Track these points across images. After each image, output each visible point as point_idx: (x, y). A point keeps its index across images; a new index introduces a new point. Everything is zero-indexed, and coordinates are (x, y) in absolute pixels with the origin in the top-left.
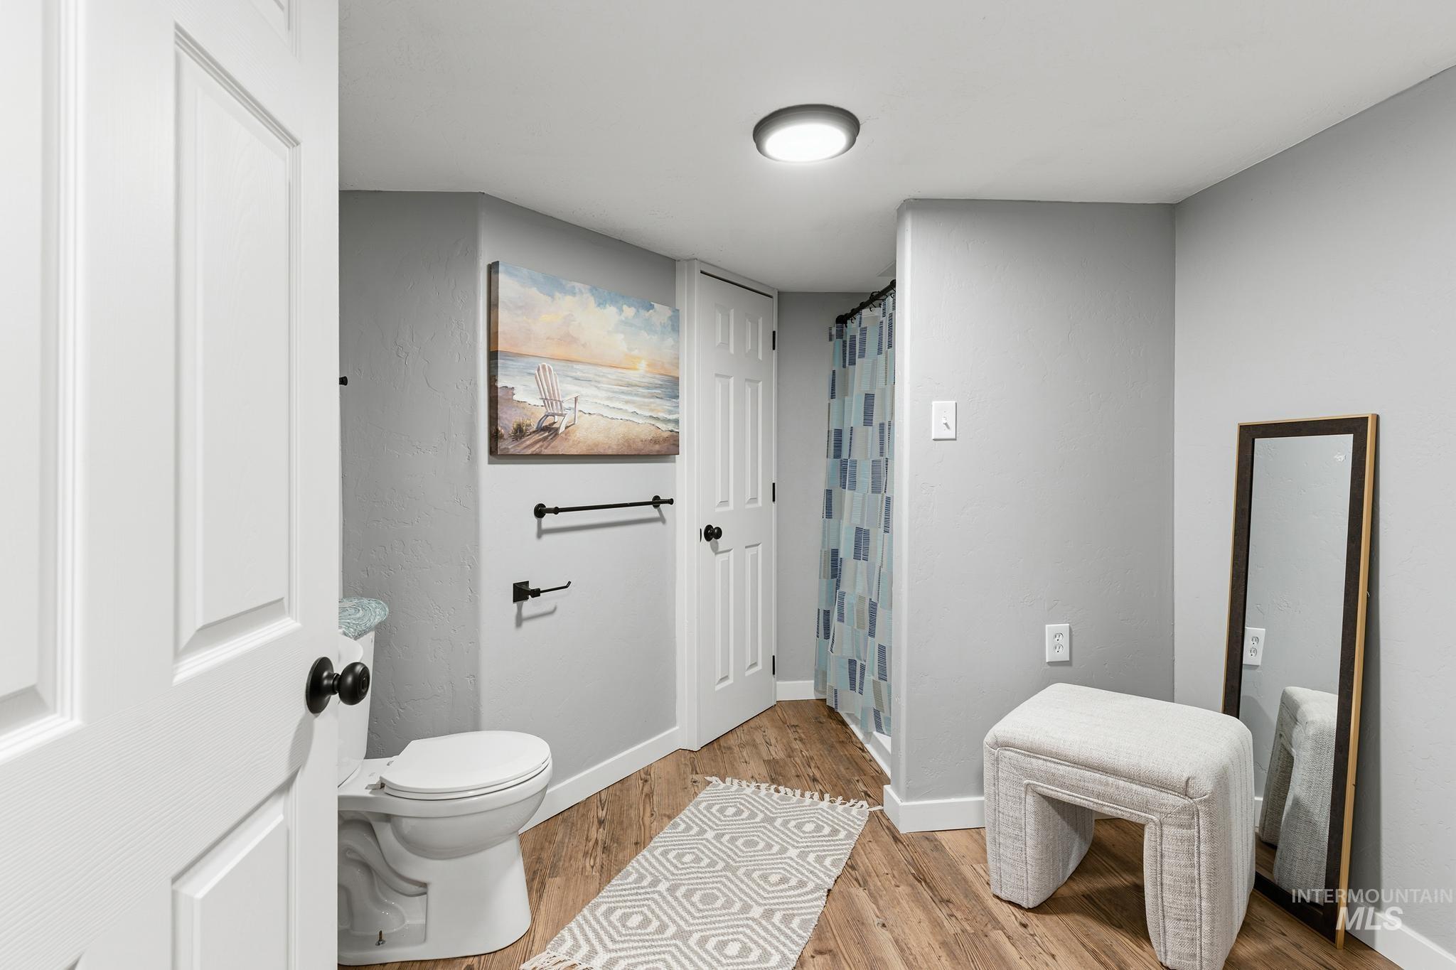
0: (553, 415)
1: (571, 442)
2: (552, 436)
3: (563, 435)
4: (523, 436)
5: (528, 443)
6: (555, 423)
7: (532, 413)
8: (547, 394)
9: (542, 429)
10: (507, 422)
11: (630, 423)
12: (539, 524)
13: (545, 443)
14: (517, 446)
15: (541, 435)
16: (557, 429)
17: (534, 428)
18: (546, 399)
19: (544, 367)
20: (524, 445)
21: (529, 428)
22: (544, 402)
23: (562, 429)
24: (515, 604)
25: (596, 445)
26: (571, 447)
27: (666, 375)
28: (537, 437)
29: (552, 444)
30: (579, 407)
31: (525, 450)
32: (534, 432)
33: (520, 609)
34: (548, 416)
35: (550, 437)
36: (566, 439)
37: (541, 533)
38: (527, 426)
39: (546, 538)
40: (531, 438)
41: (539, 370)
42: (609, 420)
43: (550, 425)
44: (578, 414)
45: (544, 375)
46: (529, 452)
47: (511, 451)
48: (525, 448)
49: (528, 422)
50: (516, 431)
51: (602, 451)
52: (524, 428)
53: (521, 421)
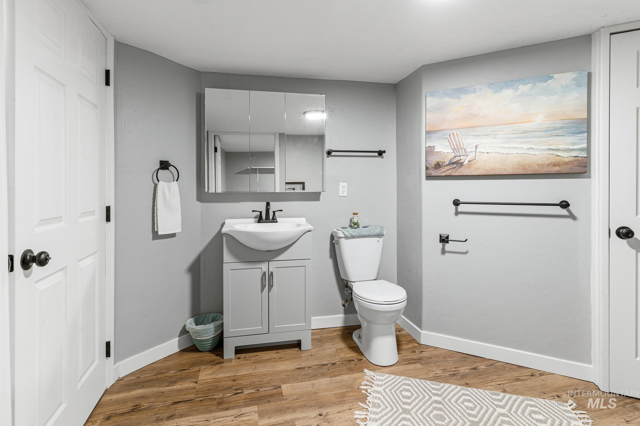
0: (460, 156)
1: (473, 168)
2: (459, 166)
3: (467, 166)
4: (440, 167)
5: (443, 170)
6: (460, 160)
7: (446, 156)
8: (455, 146)
9: (451, 164)
10: (431, 162)
11: (526, 155)
12: (456, 209)
13: (454, 170)
14: (437, 172)
15: (451, 166)
16: (462, 163)
17: (447, 163)
18: (455, 149)
19: (453, 134)
20: (441, 171)
21: (443, 163)
22: (453, 150)
23: (466, 162)
24: (441, 244)
25: (494, 170)
26: (472, 171)
27: (567, 119)
28: (449, 167)
29: (459, 171)
30: (478, 150)
31: (442, 174)
32: (447, 165)
33: (444, 247)
34: (456, 157)
35: (458, 167)
36: (469, 167)
37: (457, 213)
38: (442, 162)
39: (460, 216)
40: (445, 168)
41: (450, 135)
42: (506, 155)
43: (457, 161)
44: (477, 154)
45: (454, 138)
46: (444, 174)
47: (433, 175)
48: (441, 173)
49: (443, 161)
50: (436, 165)
51: (498, 173)
52: (441, 164)
53: (439, 161)
